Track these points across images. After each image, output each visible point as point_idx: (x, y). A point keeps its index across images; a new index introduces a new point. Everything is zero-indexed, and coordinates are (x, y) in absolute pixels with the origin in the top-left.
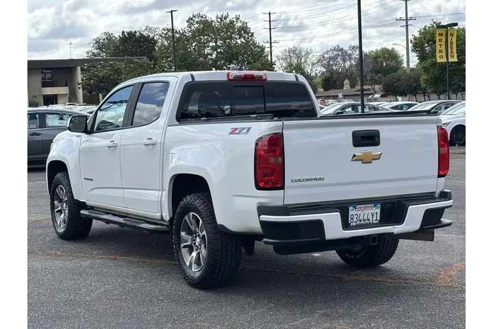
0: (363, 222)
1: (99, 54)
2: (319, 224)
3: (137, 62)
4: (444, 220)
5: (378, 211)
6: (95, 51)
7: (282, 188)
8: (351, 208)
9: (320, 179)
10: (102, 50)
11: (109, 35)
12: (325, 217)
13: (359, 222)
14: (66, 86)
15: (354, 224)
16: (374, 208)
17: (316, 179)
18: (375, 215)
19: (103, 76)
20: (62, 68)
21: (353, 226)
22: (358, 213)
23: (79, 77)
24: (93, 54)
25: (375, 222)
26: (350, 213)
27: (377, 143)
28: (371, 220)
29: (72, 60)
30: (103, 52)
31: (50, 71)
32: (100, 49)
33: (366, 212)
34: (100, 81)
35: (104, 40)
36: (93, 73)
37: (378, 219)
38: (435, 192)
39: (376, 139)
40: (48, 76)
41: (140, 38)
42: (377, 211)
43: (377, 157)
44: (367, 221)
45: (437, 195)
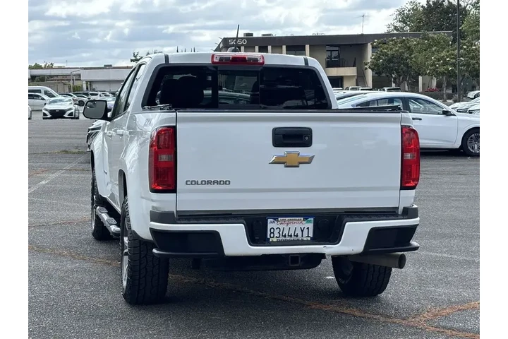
0: (288, 238)
1: (402, 28)
2: (215, 236)
3: (432, 38)
4: (414, 243)
5: (311, 226)
6: (398, 24)
7: (174, 191)
8: (269, 220)
9: (225, 183)
10: (406, 23)
11: (416, 5)
12: (223, 229)
13: (281, 238)
14: (354, 66)
15: (275, 240)
16: (304, 222)
17: (218, 183)
18: (306, 231)
19: (393, 54)
20: (351, 45)
21: (272, 241)
22: (281, 227)
23: (369, 55)
24: (396, 28)
25: (305, 239)
26: (270, 226)
27: (308, 143)
28: (300, 235)
29: (362, 35)
30: (407, 25)
31: (337, 49)
32: (404, 22)
33: (292, 226)
34: (390, 61)
35: (409, 11)
36: (381, 51)
37: (311, 235)
38: (398, 208)
39: (307, 138)
40: (335, 54)
41: (448, 7)
42: (309, 225)
43: (307, 161)
44: (293, 238)
45: (400, 211)
